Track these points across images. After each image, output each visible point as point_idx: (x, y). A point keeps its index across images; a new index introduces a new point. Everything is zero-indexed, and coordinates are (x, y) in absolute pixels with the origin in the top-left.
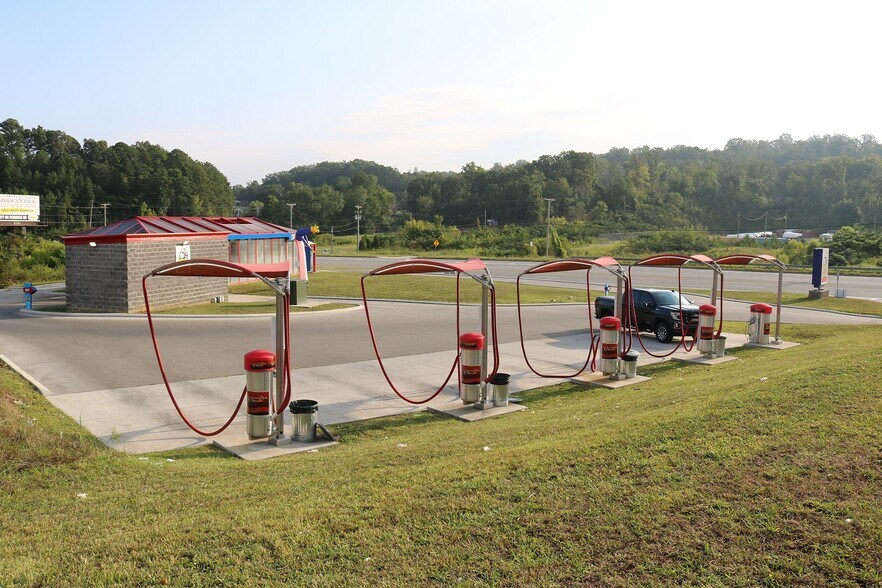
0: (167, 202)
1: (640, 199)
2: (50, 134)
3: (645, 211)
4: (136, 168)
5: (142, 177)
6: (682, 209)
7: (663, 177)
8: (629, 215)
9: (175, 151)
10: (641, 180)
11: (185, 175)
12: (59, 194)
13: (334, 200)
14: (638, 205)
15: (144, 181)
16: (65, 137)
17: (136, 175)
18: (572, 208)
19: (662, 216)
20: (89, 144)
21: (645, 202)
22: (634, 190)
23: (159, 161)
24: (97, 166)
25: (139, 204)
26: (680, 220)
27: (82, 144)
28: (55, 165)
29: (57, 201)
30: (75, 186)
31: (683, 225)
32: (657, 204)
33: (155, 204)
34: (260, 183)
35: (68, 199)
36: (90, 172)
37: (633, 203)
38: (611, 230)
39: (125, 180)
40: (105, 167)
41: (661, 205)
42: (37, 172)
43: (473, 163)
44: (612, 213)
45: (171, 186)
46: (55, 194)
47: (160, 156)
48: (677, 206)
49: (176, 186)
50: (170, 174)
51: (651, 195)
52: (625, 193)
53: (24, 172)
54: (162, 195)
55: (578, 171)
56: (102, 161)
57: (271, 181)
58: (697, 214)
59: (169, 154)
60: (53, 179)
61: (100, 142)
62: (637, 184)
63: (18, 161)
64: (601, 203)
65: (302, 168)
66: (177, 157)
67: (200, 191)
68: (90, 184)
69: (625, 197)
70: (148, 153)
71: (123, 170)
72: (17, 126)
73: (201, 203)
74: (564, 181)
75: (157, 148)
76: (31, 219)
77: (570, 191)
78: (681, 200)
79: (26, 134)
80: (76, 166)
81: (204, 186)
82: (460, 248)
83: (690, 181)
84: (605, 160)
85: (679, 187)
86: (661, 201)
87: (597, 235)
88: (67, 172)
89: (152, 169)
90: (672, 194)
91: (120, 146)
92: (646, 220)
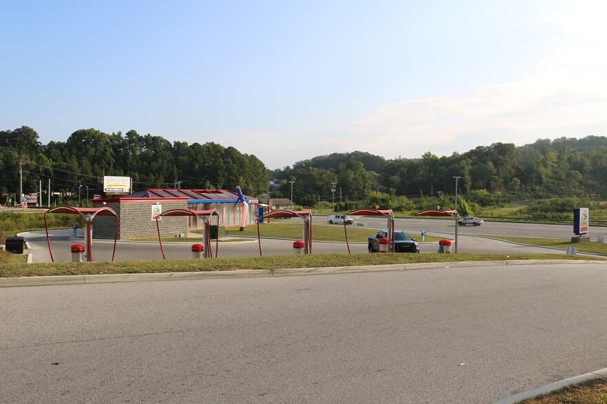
0: (222, 181)
1: (547, 175)
2: (155, 139)
3: (550, 184)
4: (204, 159)
5: (207, 165)
6: (580, 182)
7: (569, 160)
8: (537, 188)
9: (229, 148)
10: (549, 163)
11: (234, 163)
12: (157, 175)
13: (331, 179)
14: (544, 180)
15: (209, 167)
16: (163, 140)
17: (204, 163)
18: (493, 183)
19: (563, 187)
20: (177, 144)
21: (550, 178)
22: (542, 169)
23: (219, 155)
24: (180, 158)
25: (205, 182)
26: (577, 190)
27: (173, 144)
28: (155, 158)
29: (155, 180)
30: (167, 170)
31: (580, 194)
32: (560, 179)
33: (215, 182)
34: (292, 168)
35: (162, 179)
36: (176, 162)
37: (541, 179)
38: (520, 198)
39: (197, 167)
40: (185, 158)
41: (563, 180)
42: (145, 162)
43: (429, 153)
44: (523, 186)
45: (225, 170)
46: (154, 175)
47: (220, 151)
48: (576, 180)
49: (228, 170)
50: (224, 163)
51: (555, 173)
52: (535, 171)
53: (137, 162)
54: (219, 176)
55: (500, 157)
56: (184, 155)
57: (298, 166)
58: (593, 186)
59: (226, 150)
60: (154, 166)
61: (183, 143)
62: (545, 165)
63: (134, 155)
64: (515, 179)
65: (320, 158)
66: (230, 152)
67: (243, 174)
68: (176, 170)
69: (534, 175)
70: (213, 149)
71: (196, 160)
72: (136, 134)
73: (244, 181)
74: (490, 164)
75: (218, 146)
76: (125, 191)
77: (495, 171)
78: (580, 176)
79: (140, 139)
80: (168, 158)
81: (247, 170)
82: (400, 211)
83: (588, 162)
84: (532, 148)
85: (579, 167)
86: (563, 177)
87: (509, 202)
88: (162, 162)
89: (214, 160)
90: (573, 172)
91: (196, 145)
92: (550, 190)
